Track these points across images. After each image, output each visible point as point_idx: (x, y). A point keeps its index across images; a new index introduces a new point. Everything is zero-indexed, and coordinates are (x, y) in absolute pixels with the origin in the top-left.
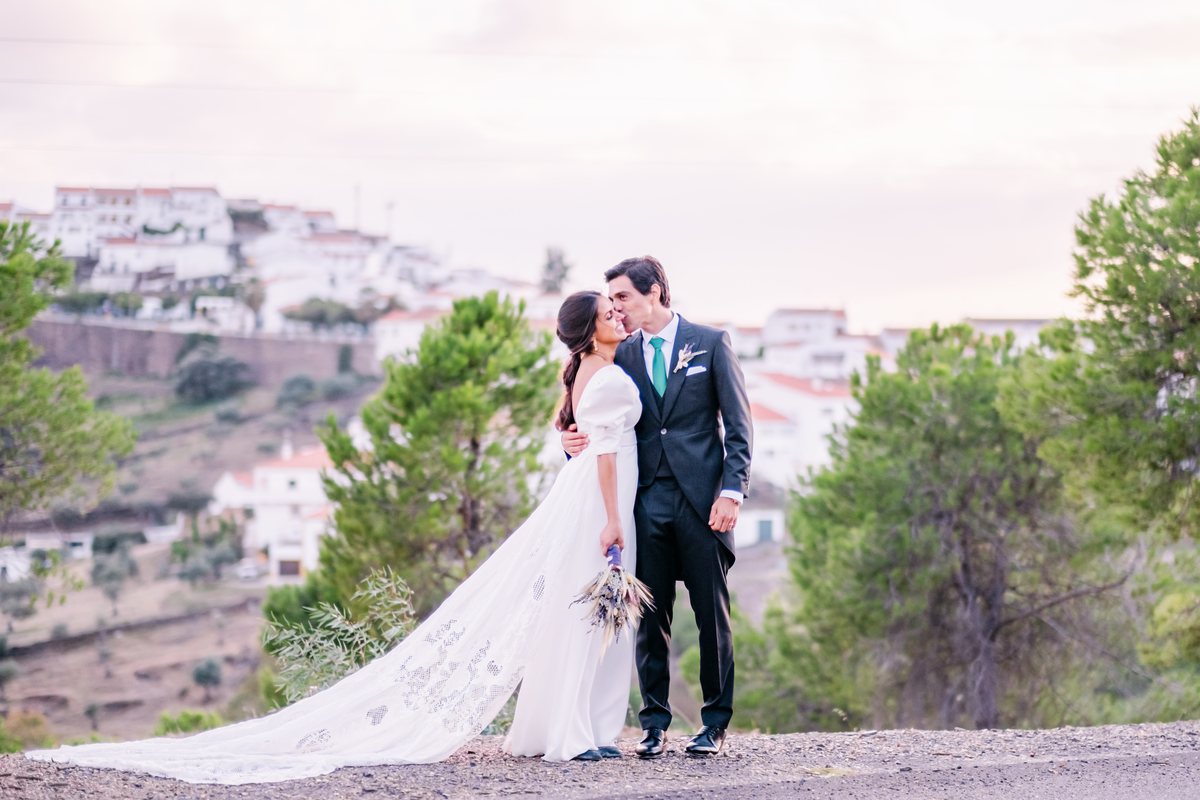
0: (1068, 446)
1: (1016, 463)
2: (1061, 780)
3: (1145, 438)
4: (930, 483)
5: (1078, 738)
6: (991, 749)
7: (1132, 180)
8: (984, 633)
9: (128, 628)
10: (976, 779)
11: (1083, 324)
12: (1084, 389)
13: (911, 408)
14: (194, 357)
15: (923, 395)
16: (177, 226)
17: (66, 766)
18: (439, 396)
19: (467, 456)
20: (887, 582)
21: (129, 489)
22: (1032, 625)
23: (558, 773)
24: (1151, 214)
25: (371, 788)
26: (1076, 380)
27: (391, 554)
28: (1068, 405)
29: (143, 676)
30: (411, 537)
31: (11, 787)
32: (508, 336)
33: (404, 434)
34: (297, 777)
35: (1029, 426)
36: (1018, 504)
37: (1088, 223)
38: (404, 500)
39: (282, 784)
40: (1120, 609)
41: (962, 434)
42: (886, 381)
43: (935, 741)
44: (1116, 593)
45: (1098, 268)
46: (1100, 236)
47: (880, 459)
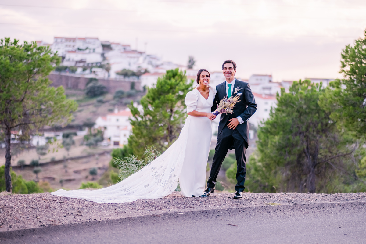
0: (338, 114)
1: (322, 119)
2: (339, 208)
3: (360, 113)
4: (298, 124)
5: (343, 196)
6: (318, 199)
7: (358, 40)
8: (312, 166)
9: (72, 159)
10: (315, 207)
11: (343, 81)
12: (343, 99)
13: (293, 103)
14: (91, 85)
15: (297, 99)
16: (87, 48)
17: (63, 197)
18: (162, 97)
19: (169, 114)
20: (285, 151)
21: (73, 121)
22: (325, 164)
23: (198, 202)
24: (363, 50)
25: (147, 205)
26: (341, 96)
27: (148, 140)
28: (338, 103)
29: (76, 172)
30: (153, 135)
31: (48, 203)
32: (181, 80)
33: (152, 107)
34: (127, 202)
35: (327, 109)
36: (322, 130)
37: (345, 52)
38: (152, 126)
39: (123, 203)
40: (351, 160)
41: (307, 111)
42: (286, 95)
43: (303, 196)
44: (349, 156)
45: (348, 65)
46: (348, 56)
47: (284, 117)
